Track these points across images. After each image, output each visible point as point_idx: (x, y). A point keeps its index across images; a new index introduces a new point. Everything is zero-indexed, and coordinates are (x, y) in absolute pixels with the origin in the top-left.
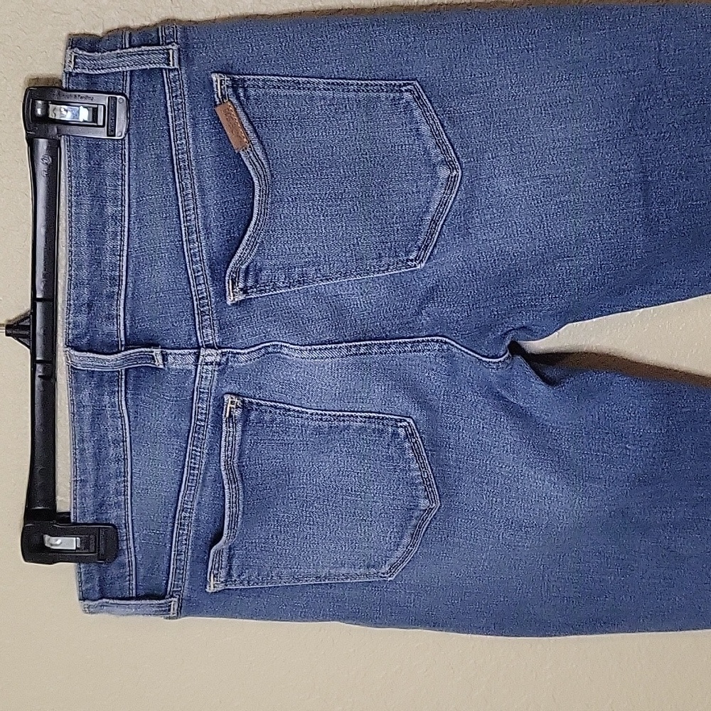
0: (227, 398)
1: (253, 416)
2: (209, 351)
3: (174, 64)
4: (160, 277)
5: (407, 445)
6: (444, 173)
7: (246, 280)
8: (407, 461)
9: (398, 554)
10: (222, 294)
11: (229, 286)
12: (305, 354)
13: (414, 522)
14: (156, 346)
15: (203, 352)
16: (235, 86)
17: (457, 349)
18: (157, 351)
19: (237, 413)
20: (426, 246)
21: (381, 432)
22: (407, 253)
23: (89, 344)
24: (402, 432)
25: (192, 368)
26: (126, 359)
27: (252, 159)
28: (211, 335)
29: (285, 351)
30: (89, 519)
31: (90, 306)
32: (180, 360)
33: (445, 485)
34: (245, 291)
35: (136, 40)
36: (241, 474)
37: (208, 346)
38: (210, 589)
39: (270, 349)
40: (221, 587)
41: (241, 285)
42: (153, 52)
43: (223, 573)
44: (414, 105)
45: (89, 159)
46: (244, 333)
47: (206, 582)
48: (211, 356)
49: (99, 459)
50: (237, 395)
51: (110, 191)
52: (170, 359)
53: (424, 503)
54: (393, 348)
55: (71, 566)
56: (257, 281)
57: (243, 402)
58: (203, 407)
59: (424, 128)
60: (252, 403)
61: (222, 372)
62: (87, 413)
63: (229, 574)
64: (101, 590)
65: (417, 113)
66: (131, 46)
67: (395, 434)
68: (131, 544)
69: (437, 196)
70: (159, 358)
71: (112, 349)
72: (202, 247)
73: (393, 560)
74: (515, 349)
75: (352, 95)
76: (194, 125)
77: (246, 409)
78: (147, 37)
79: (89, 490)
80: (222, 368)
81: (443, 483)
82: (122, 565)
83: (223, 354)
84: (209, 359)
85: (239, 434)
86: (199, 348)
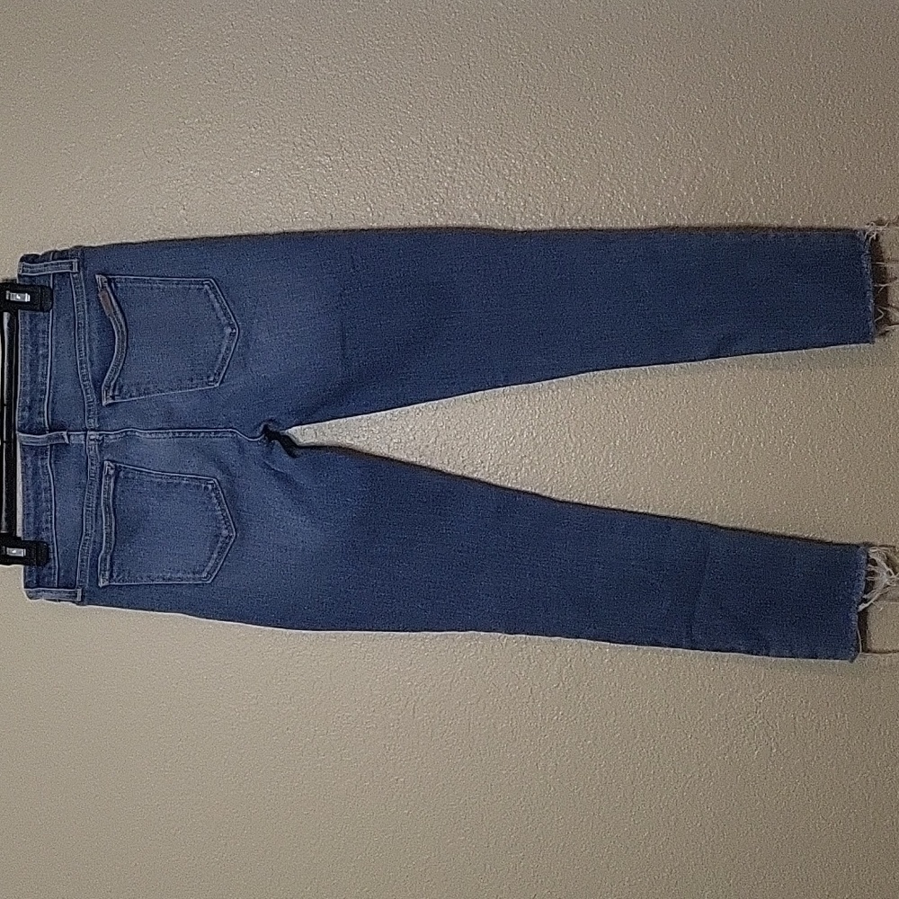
0: (106, 463)
1: (122, 474)
2: (92, 433)
3: (75, 269)
4: (67, 389)
5: (213, 495)
6: (228, 330)
7: (114, 391)
8: (214, 505)
9: (210, 564)
10: (100, 399)
11: (104, 394)
12: (148, 436)
13: (220, 545)
14: (65, 430)
15: (89, 433)
16: (109, 281)
17: (241, 436)
18: (65, 433)
19: (112, 472)
20: (219, 374)
21: (198, 487)
22: (208, 377)
23: (29, 429)
24: (210, 487)
25: (83, 442)
26: (49, 438)
27: (117, 322)
28: (93, 423)
29: (137, 434)
30: (32, 538)
31: (30, 408)
32: (77, 439)
33: (239, 523)
34: (113, 397)
35: (56, 257)
36: (114, 510)
37: (92, 430)
38: (101, 585)
39: (129, 433)
40: (107, 583)
41: (111, 394)
42: (64, 263)
43: (107, 573)
44: (210, 292)
45: (31, 323)
46: (113, 423)
47: (98, 580)
48: (93, 435)
49: (37, 500)
50: (112, 461)
51: (41, 341)
52: (72, 438)
53: (225, 532)
54: (202, 434)
55: (22, 567)
56: (120, 392)
57: (116, 466)
58: (93, 469)
59: (217, 305)
60: (120, 466)
61: (100, 446)
62: (30, 472)
63: (111, 576)
64: (38, 582)
65: (212, 296)
66: (53, 260)
67: (206, 488)
68: (56, 555)
69: (225, 343)
70: (66, 437)
71: (42, 432)
72: (88, 372)
73: (207, 569)
74: (274, 436)
75: (174, 286)
76: (88, 304)
77: (118, 470)
78: (62, 255)
79: (32, 520)
80: (101, 443)
81: (238, 519)
82: (50, 568)
83: (100, 435)
84: (92, 437)
85: (112, 485)
86: (86, 430)
